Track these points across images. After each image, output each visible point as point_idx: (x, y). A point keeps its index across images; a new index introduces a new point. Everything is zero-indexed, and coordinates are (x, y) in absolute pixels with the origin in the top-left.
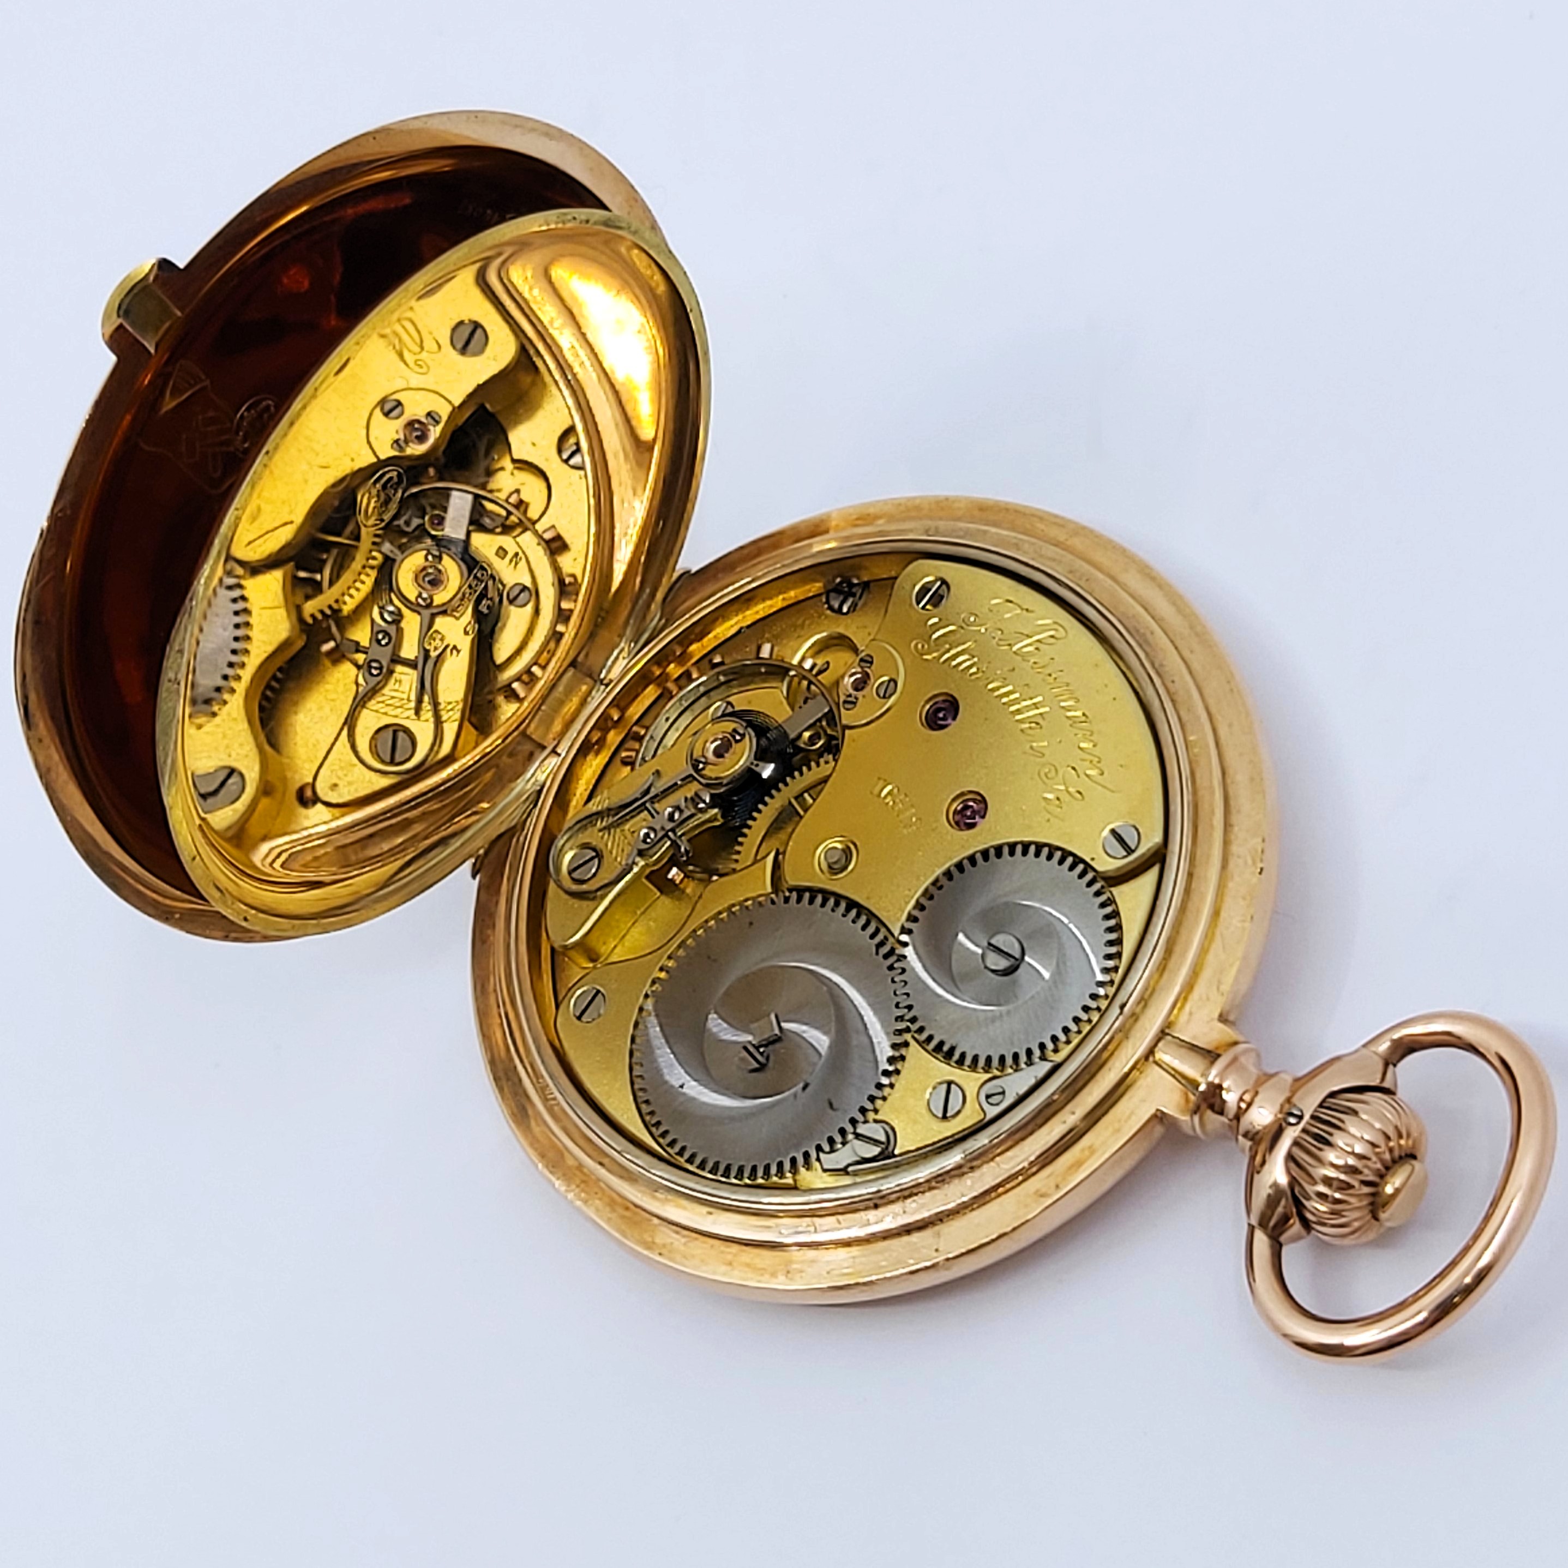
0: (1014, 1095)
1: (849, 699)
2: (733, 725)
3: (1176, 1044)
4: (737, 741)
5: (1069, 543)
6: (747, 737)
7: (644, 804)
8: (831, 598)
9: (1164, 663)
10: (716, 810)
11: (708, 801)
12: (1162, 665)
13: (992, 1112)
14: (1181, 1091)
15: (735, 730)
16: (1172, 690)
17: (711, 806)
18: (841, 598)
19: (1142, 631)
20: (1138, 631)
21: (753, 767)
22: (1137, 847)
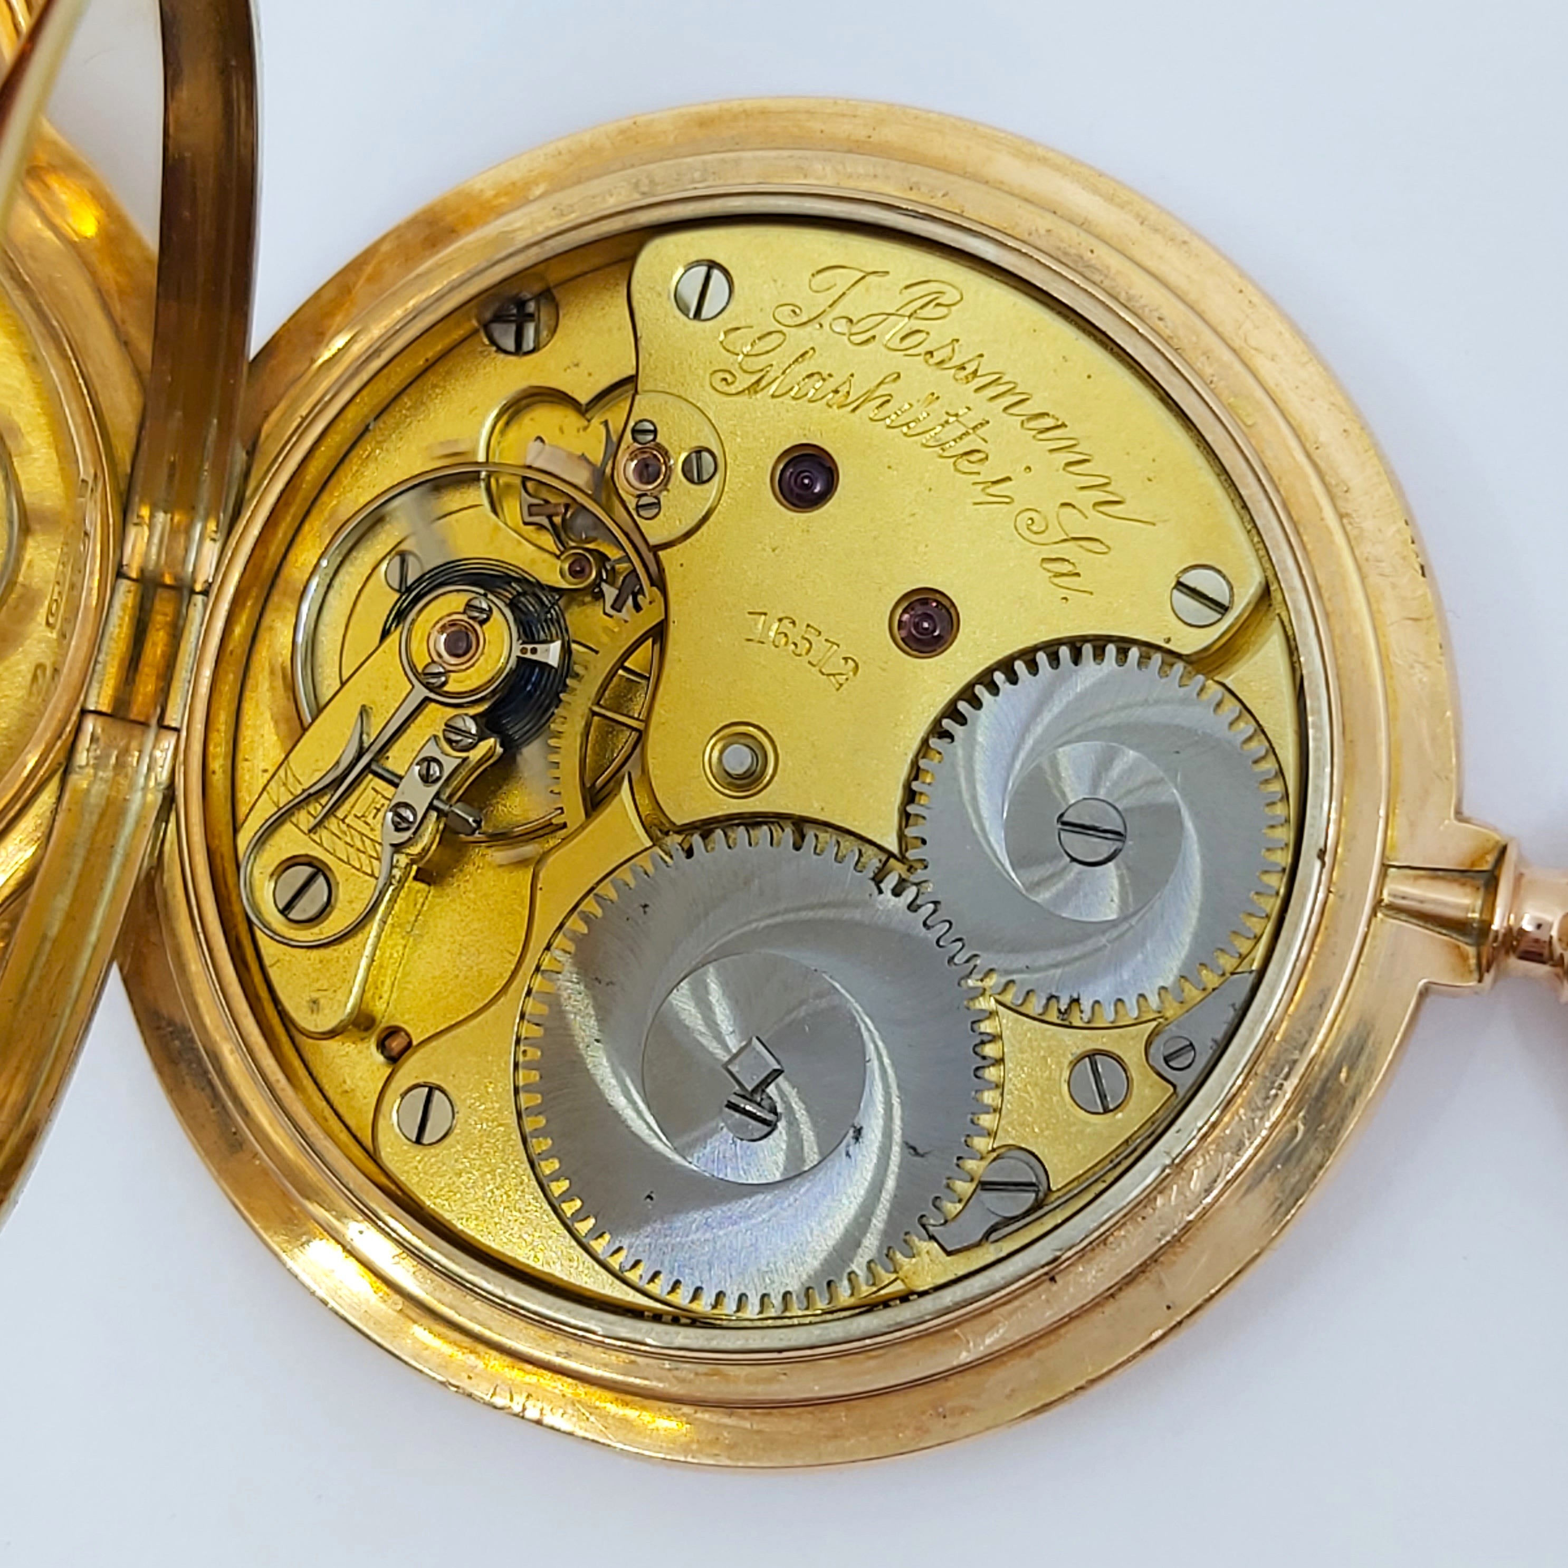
0: (1210, 1043)
1: (644, 501)
2: (463, 599)
3: (1407, 877)
4: (482, 622)
5: (875, 138)
6: (495, 609)
7: (368, 766)
8: (496, 335)
9: (1132, 292)
10: (492, 740)
11: (474, 731)
12: (1130, 299)
13: (1186, 1080)
14: (1447, 944)
15: (469, 606)
16: (1167, 332)
17: (482, 737)
18: (513, 328)
19: (1073, 251)
20: (1066, 254)
21: (529, 656)
22: (1232, 601)
